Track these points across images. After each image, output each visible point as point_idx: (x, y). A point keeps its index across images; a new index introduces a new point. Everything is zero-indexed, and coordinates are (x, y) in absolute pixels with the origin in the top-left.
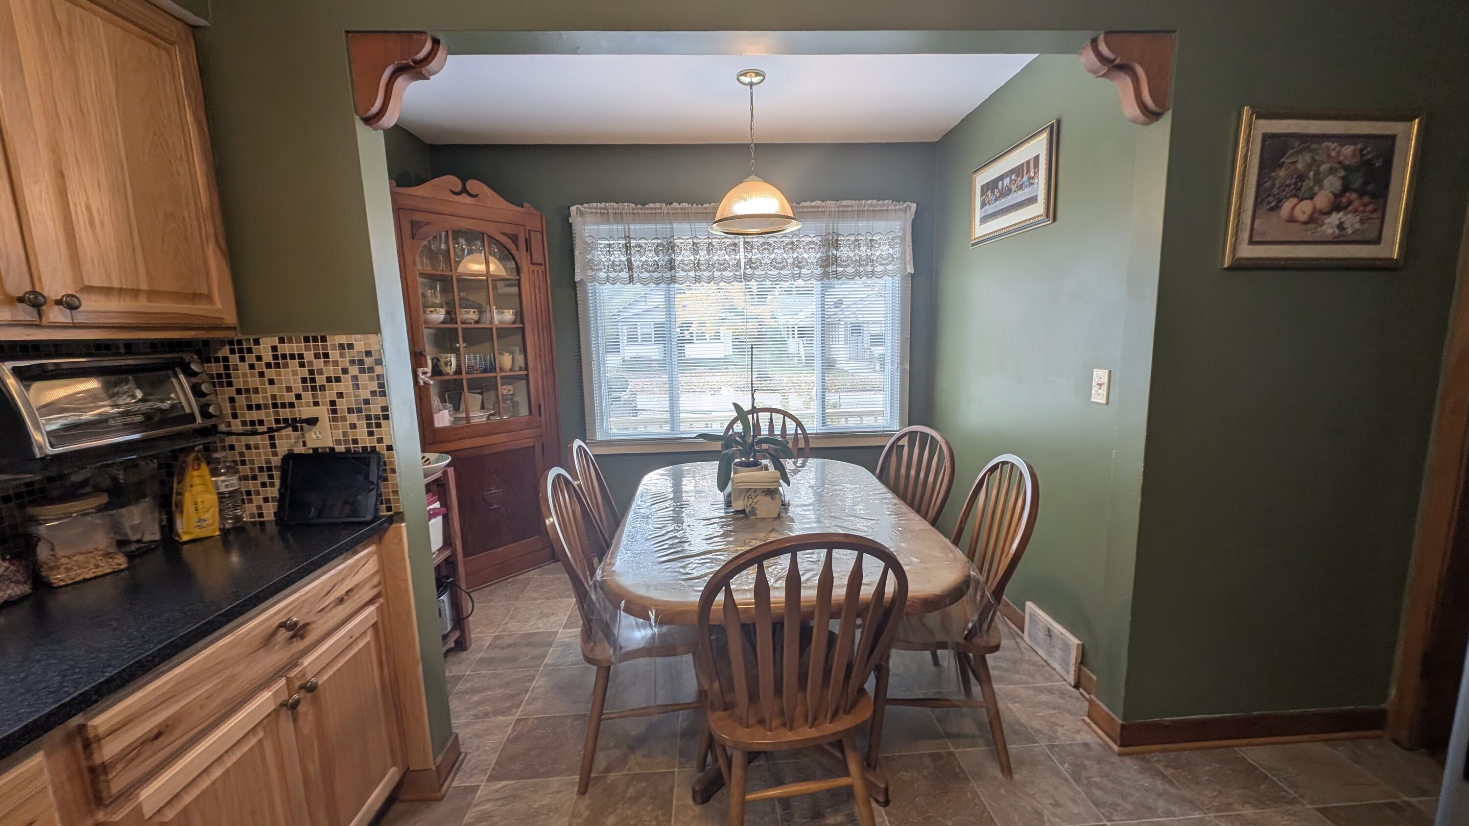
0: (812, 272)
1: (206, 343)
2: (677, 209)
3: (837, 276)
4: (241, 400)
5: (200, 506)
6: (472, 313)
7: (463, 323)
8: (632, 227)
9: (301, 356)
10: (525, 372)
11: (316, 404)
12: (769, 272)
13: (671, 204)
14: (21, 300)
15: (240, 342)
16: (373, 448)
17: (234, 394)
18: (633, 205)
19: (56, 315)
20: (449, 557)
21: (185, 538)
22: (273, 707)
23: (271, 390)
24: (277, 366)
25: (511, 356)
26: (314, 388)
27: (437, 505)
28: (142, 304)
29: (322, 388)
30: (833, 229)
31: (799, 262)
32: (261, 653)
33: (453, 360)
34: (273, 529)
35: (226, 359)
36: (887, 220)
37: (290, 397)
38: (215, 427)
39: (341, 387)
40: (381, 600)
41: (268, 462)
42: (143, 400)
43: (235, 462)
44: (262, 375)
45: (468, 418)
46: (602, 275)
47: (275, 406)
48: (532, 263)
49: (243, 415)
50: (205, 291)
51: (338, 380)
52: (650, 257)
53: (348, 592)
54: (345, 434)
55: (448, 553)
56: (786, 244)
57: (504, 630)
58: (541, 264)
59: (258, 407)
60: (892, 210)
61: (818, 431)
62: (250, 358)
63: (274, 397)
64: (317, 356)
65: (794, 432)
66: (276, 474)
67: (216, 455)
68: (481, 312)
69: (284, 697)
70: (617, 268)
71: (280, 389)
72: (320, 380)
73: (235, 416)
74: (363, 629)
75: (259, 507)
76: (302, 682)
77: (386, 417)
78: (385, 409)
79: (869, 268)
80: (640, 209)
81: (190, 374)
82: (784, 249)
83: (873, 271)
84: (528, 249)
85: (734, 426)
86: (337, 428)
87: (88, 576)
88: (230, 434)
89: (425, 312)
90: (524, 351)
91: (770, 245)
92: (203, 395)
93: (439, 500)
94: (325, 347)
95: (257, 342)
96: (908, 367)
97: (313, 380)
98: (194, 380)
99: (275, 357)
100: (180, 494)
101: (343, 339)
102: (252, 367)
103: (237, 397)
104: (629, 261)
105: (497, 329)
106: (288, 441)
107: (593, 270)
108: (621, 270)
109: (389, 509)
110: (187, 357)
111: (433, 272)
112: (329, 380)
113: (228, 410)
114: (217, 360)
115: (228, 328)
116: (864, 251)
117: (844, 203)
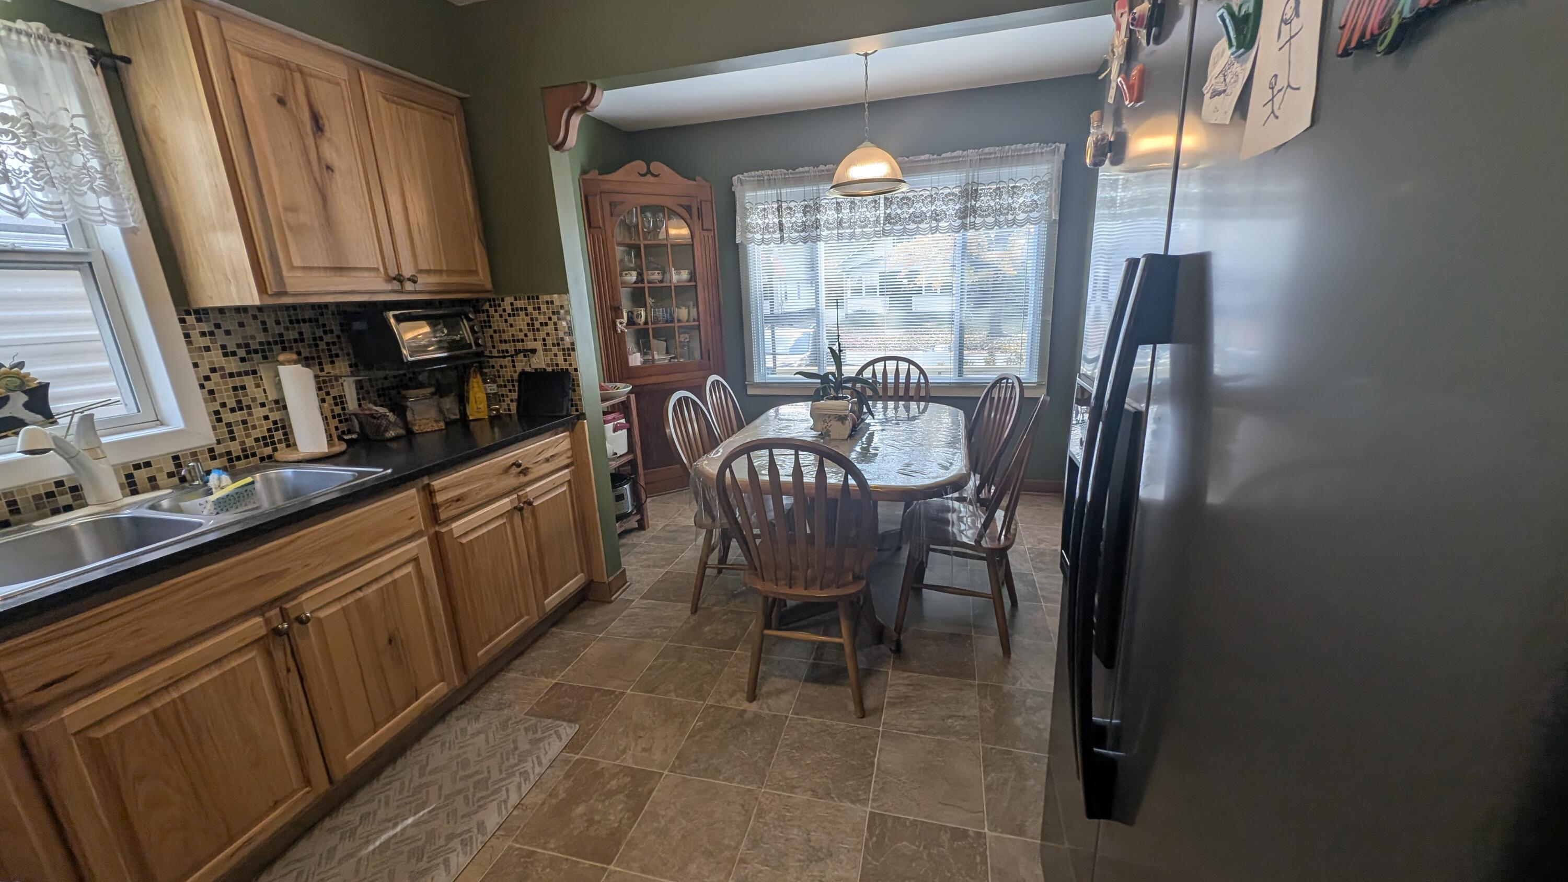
0: (951, 224)
1: (477, 300)
2: (823, 171)
3: (974, 226)
4: (496, 337)
5: (477, 399)
6: (656, 274)
7: (649, 282)
8: (784, 191)
9: (526, 309)
10: (697, 323)
11: (535, 340)
12: (907, 227)
13: (818, 167)
14: (394, 279)
15: (494, 300)
16: (567, 370)
17: (492, 333)
18: (785, 171)
19: (409, 286)
20: (631, 460)
21: (471, 418)
22: (510, 508)
23: (512, 331)
24: (514, 315)
25: (687, 310)
26: (534, 330)
27: (623, 421)
28: (444, 279)
29: (538, 330)
30: (973, 178)
31: (938, 215)
32: (504, 477)
33: (643, 313)
34: (516, 418)
35: (487, 311)
36: (1033, 164)
37: (521, 336)
38: (482, 352)
39: (547, 329)
40: (573, 467)
41: (512, 376)
42: (447, 335)
43: (495, 376)
44: (506, 321)
45: (653, 359)
46: (758, 236)
47: (514, 341)
48: (703, 230)
49: (498, 346)
50: (474, 268)
51: (546, 324)
52: (799, 217)
53: (551, 456)
54: (551, 360)
55: (630, 457)
56: (926, 198)
57: (673, 522)
58: (711, 230)
59: (505, 342)
60: (1038, 153)
61: (952, 381)
62: (500, 309)
63: (513, 335)
64: (534, 309)
65: (916, 381)
66: (516, 384)
67: (485, 370)
68: (664, 273)
69: (516, 504)
70: (771, 230)
71: (516, 330)
72: (537, 324)
73: (494, 347)
74: (562, 481)
75: (509, 405)
76: (525, 500)
77: (573, 350)
78: (573, 344)
79: (1010, 217)
80: (791, 174)
81: (469, 320)
82: (923, 202)
83: (1014, 220)
84: (700, 216)
85: (864, 373)
86: (547, 356)
87: (429, 430)
88: (492, 357)
89: (621, 275)
90: (697, 305)
91: (910, 199)
92: (476, 333)
93: (624, 417)
94: (538, 303)
95: (503, 300)
96: (1050, 319)
97: (533, 325)
98: (471, 323)
99: (513, 310)
100: (468, 392)
101: (547, 298)
102: (501, 316)
103: (494, 335)
104: (781, 224)
105: (675, 286)
106: (522, 364)
107: (751, 233)
108: (774, 232)
109: (577, 410)
110: (467, 309)
111: (630, 242)
112: (541, 324)
113: (489, 344)
114: (483, 312)
115: (487, 291)
116: (1006, 200)
117: (987, 150)
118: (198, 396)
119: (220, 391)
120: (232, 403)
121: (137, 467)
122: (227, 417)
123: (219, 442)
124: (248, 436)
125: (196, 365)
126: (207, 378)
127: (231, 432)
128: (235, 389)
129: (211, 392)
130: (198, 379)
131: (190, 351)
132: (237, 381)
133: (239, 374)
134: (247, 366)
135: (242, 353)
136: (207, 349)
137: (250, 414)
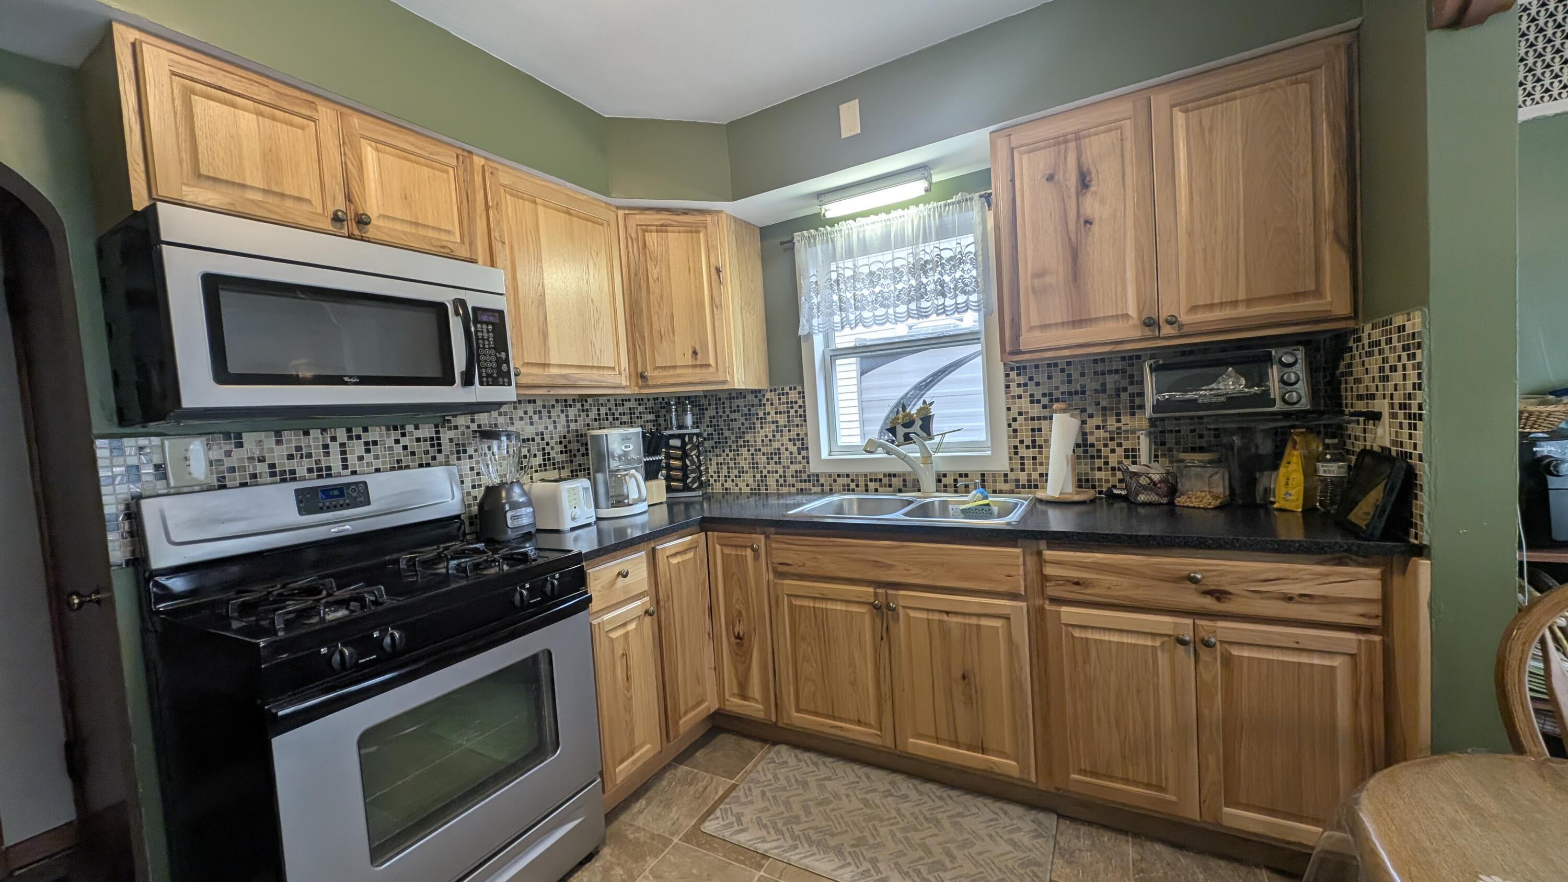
5: (1290, 482)
9: (1380, 343)
11: (1384, 396)
14: (1144, 323)
15: (1357, 331)
16: (1411, 456)
19: (1167, 330)
21: (1276, 505)
29: (1388, 378)
32: (1167, 586)
39: (1397, 377)
51: (1395, 369)
54: (1396, 434)
64: (1387, 342)
77: (1421, 418)
78: (1420, 407)
94: (1391, 331)
99: (1369, 345)
101: (1400, 320)
106: (1371, 435)
112: (1391, 369)
118: (1004, 431)
119: (1022, 431)
120: (1028, 441)
121: (961, 475)
122: (1023, 452)
123: (1012, 470)
124: (1035, 470)
125: (1009, 409)
126: (1015, 420)
127: (1022, 464)
128: (1033, 430)
129: (1015, 431)
130: (1008, 420)
131: (1008, 398)
132: (1036, 424)
133: (1039, 418)
134: (1046, 413)
135: (1045, 401)
136: (1020, 397)
137: (1040, 453)
